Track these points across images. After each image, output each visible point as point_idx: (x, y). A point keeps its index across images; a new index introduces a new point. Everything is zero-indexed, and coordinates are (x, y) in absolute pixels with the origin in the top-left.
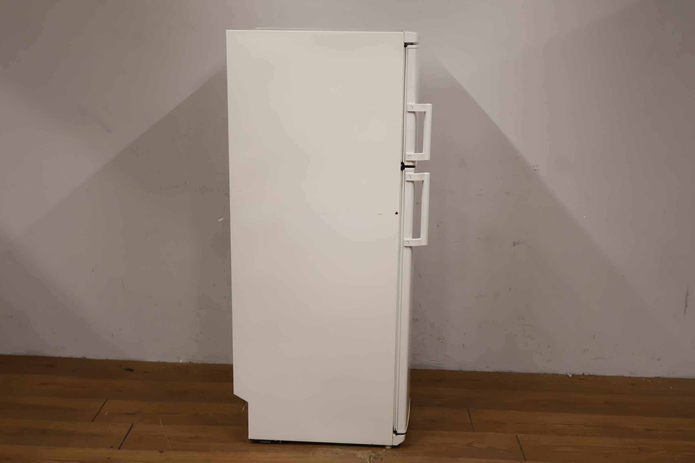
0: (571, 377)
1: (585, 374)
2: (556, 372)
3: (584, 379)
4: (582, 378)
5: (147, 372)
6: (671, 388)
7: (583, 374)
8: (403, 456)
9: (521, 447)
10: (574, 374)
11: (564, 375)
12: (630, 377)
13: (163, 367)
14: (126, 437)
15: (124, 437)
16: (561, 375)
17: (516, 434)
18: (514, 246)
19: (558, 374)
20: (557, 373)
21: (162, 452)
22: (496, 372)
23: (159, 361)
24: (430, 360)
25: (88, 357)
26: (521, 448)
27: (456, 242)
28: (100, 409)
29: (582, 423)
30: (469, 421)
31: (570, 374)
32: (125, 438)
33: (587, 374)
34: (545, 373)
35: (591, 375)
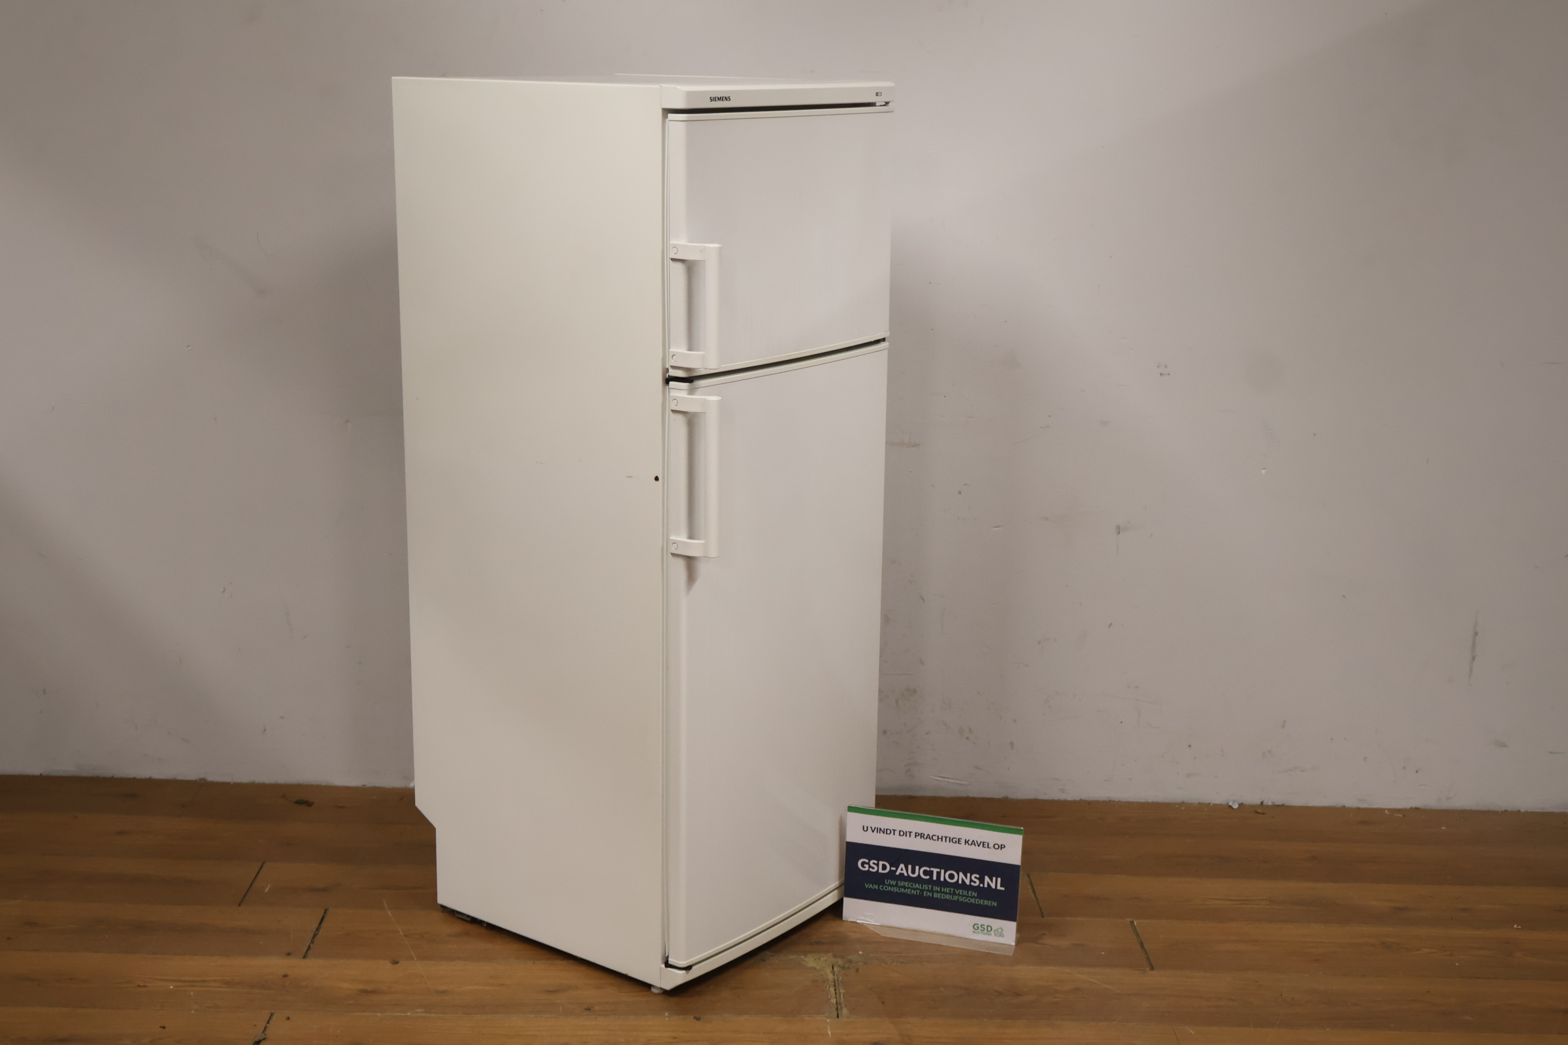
0: (1238, 808)
1: (1264, 804)
2: (1206, 801)
3: (1263, 814)
4: (1260, 810)
5: (342, 807)
6: (1443, 828)
7: (1262, 803)
8: (901, 963)
9: (1142, 943)
10: (1242, 804)
11: (1222, 805)
12: (1359, 809)
13: (374, 798)
14: (315, 935)
15: (311, 935)
16: (1215, 805)
17: (1131, 920)
18: (1119, 533)
19: (1210, 804)
20: (1208, 802)
21: (397, 963)
22: (1081, 800)
23: (365, 785)
24: (944, 776)
25: (210, 778)
26: (1142, 946)
27: (998, 527)
28: (253, 882)
29: (1265, 898)
30: (1032, 895)
31: (1234, 802)
32: (313, 938)
33: (1270, 804)
34: (1183, 802)
35: (1278, 806)
